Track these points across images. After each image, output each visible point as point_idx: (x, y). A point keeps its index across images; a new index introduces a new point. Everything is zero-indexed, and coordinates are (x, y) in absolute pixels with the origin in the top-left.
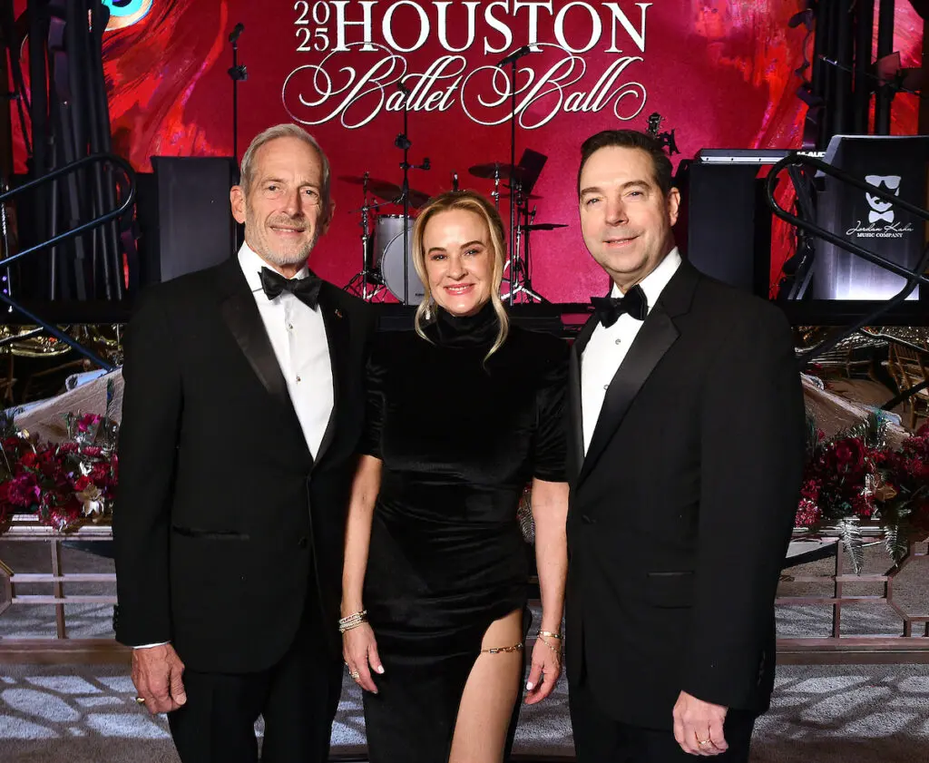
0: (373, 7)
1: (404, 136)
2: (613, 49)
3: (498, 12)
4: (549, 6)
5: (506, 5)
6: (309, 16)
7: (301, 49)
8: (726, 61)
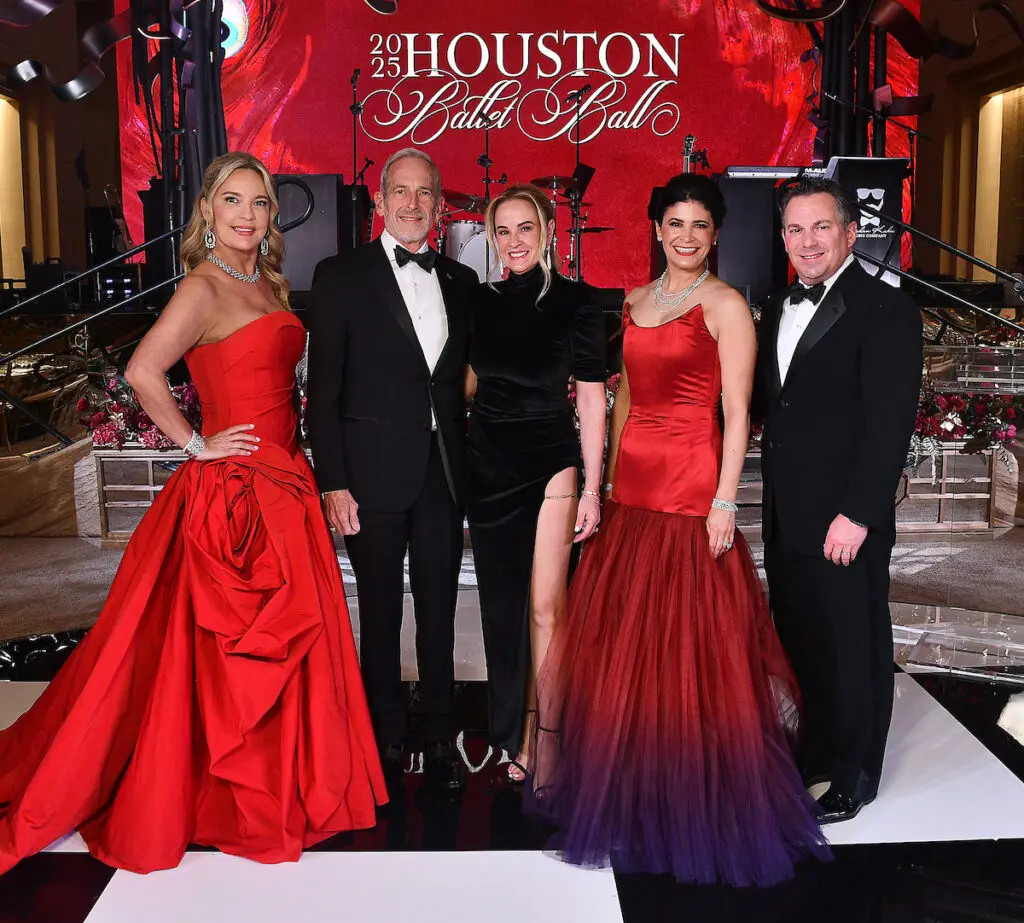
0: (439, 39)
1: (486, 157)
2: (651, 74)
3: (549, 43)
4: (594, 36)
5: (556, 36)
6: (383, 47)
7: (375, 75)
8: (749, 84)
